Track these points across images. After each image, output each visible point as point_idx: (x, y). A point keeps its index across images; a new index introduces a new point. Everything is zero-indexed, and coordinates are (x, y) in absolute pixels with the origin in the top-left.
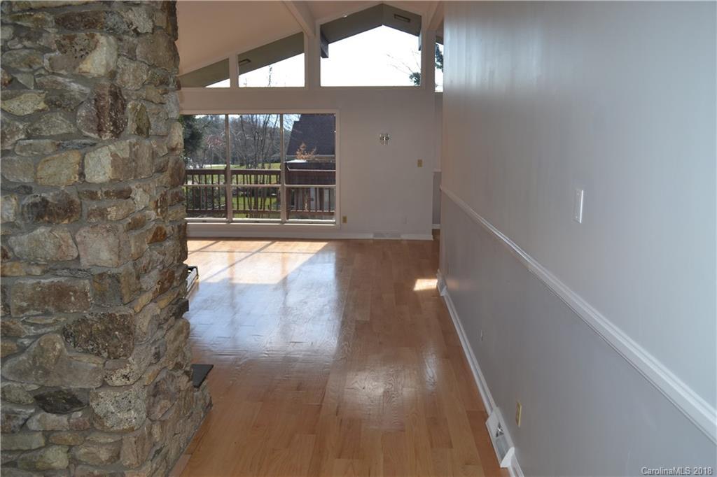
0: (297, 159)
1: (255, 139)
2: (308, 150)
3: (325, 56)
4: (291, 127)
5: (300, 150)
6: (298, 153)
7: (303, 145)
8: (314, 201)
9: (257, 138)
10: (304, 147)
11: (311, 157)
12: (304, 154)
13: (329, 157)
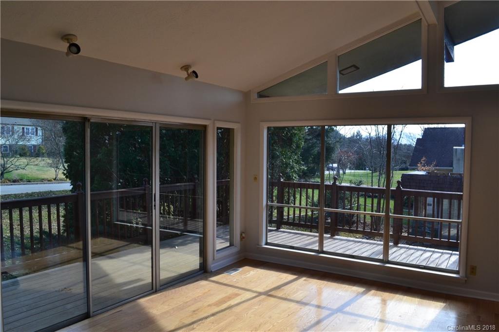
0: (418, 170)
1: (380, 153)
2: (428, 163)
3: (450, 59)
4: (415, 143)
5: (421, 163)
6: (419, 165)
7: (424, 159)
8: (432, 207)
9: (382, 152)
10: (424, 161)
11: (431, 168)
12: (424, 166)
13: (447, 170)
